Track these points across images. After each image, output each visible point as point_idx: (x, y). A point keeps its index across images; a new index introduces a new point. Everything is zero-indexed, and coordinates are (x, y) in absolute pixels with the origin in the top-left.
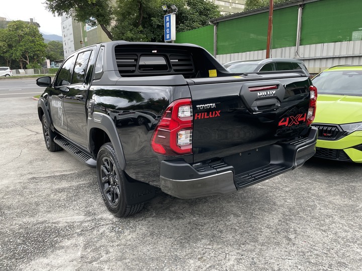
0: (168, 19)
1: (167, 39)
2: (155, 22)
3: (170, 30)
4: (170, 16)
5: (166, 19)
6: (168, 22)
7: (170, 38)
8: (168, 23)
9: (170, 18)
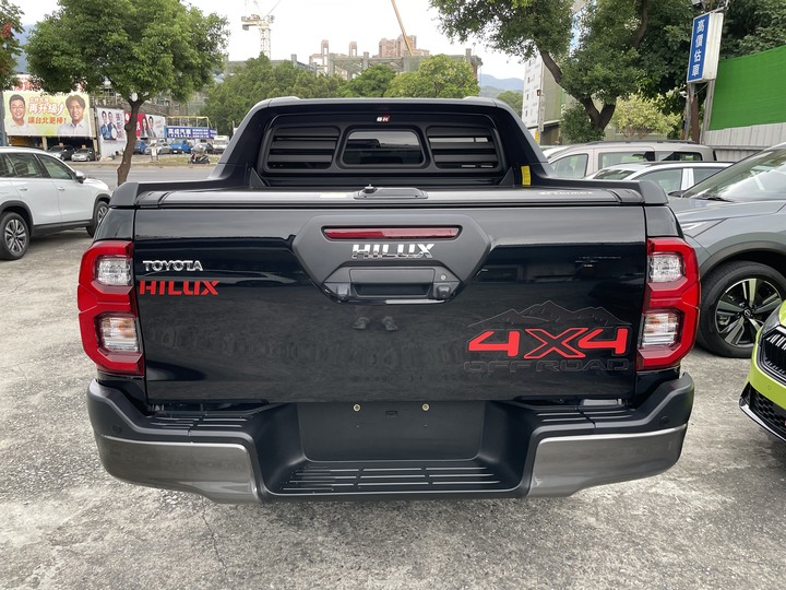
0: (701, 27)
1: (694, 78)
2: (675, 36)
3: (703, 55)
4: (707, 18)
5: (697, 25)
6: (700, 33)
7: (700, 75)
8: (701, 37)
9: (706, 24)
